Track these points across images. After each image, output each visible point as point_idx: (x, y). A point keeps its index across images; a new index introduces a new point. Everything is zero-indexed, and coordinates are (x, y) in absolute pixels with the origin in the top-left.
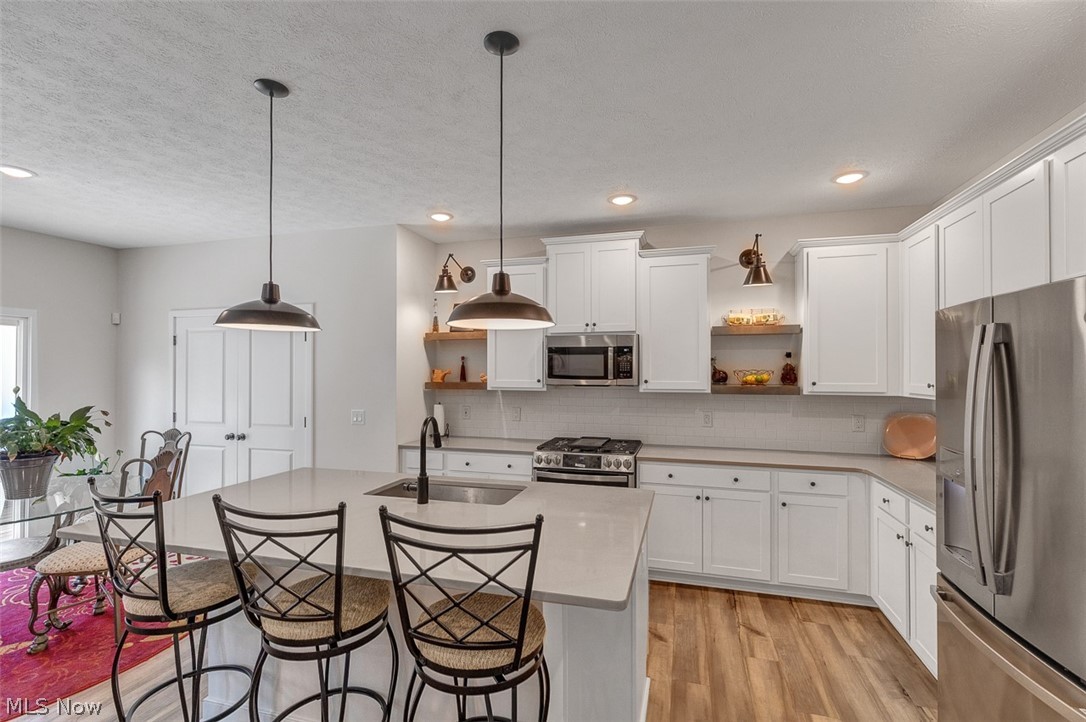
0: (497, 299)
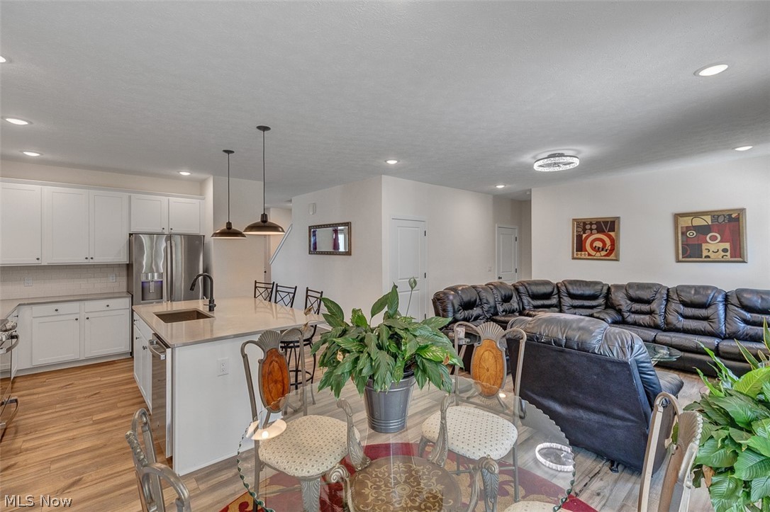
0: (229, 230)
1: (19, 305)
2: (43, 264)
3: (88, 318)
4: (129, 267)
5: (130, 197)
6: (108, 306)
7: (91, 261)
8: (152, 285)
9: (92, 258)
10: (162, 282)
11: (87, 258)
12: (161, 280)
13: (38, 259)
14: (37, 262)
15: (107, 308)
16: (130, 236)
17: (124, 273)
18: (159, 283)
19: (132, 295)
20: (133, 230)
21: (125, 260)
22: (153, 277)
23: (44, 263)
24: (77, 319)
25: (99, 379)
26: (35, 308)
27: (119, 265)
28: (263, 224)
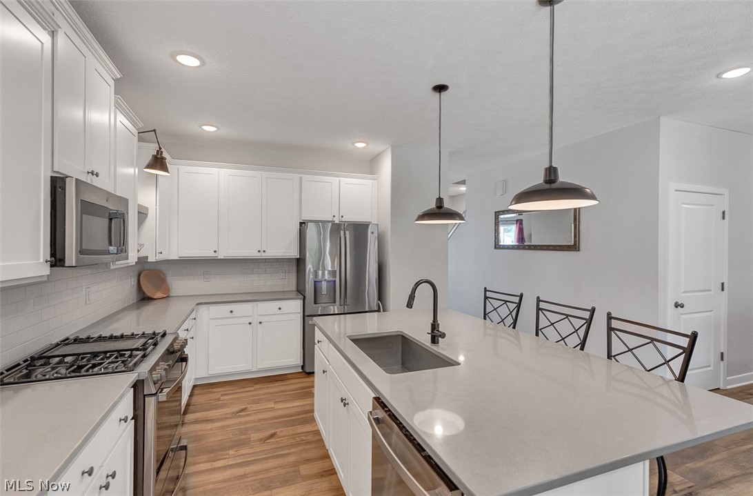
0: (437, 211)
1: (198, 304)
2: (219, 258)
3: (260, 323)
4: (300, 262)
5: (301, 178)
6: (280, 309)
7: (263, 254)
8: (324, 284)
9: (264, 251)
10: (335, 281)
11: (259, 251)
12: (333, 279)
13: (215, 252)
14: (214, 255)
15: (279, 312)
16: (301, 226)
17: (294, 268)
18: (332, 283)
19: (304, 297)
20: (305, 217)
21: (295, 254)
22: (323, 274)
23: (221, 257)
24: (250, 323)
25: (273, 406)
26: (213, 308)
27: (289, 260)
28: (548, 186)
